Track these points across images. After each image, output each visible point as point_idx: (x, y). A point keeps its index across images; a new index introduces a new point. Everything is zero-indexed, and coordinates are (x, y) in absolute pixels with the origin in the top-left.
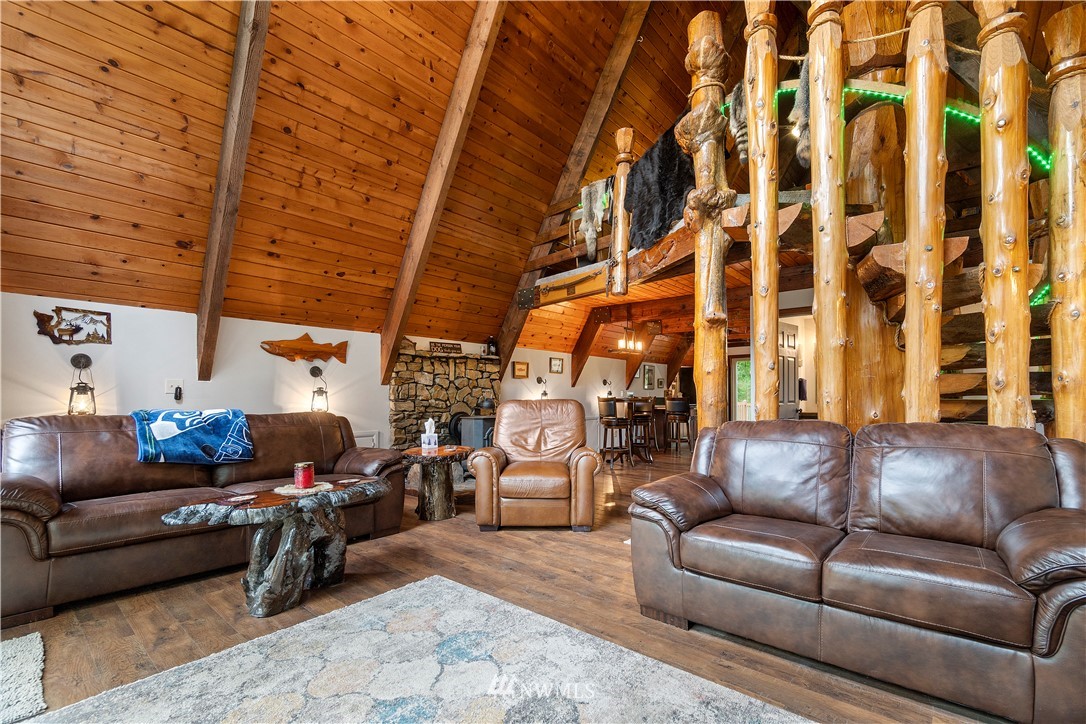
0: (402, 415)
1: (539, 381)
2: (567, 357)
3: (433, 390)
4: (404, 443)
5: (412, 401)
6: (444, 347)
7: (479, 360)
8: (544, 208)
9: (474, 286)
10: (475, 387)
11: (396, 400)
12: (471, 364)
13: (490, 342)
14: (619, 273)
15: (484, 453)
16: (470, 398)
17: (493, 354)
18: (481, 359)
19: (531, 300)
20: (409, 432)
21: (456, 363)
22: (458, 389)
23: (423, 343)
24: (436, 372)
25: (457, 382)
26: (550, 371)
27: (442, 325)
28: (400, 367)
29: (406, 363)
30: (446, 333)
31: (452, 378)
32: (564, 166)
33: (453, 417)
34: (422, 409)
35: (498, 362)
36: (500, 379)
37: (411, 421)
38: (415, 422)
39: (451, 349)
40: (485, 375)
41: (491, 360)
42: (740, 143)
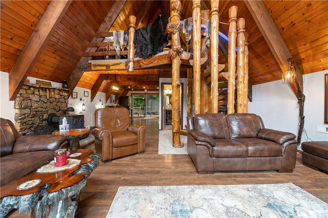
0: (24, 116)
1: (81, 100)
2: (90, 91)
3: (39, 103)
4: (25, 130)
5: (29, 108)
6: (44, 83)
7: (59, 90)
8: (94, 33)
9: (62, 58)
10: (58, 102)
11: (21, 109)
12: (56, 92)
13: (64, 83)
14: (131, 64)
15: (107, 131)
16: (56, 107)
17: (66, 88)
18: (61, 90)
19: (86, 68)
20: (28, 124)
21: (50, 91)
22: (51, 102)
23: (32, 80)
24: (41, 95)
25: (51, 100)
26: (84, 96)
27: (44, 73)
28: (21, 91)
29: (26, 90)
30: (45, 77)
31: (48, 98)
32: (103, 20)
33: (49, 115)
34: (35, 113)
35: (68, 92)
36: (68, 99)
37: (28, 119)
38: (31, 119)
39: (47, 84)
40: (63, 97)
41: (65, 90)
42: (187, 36)
